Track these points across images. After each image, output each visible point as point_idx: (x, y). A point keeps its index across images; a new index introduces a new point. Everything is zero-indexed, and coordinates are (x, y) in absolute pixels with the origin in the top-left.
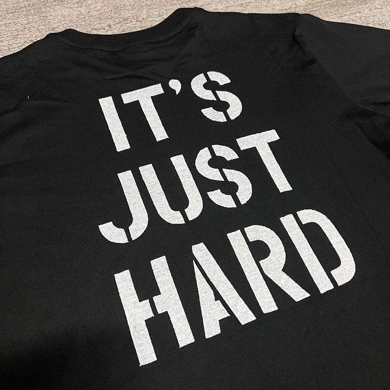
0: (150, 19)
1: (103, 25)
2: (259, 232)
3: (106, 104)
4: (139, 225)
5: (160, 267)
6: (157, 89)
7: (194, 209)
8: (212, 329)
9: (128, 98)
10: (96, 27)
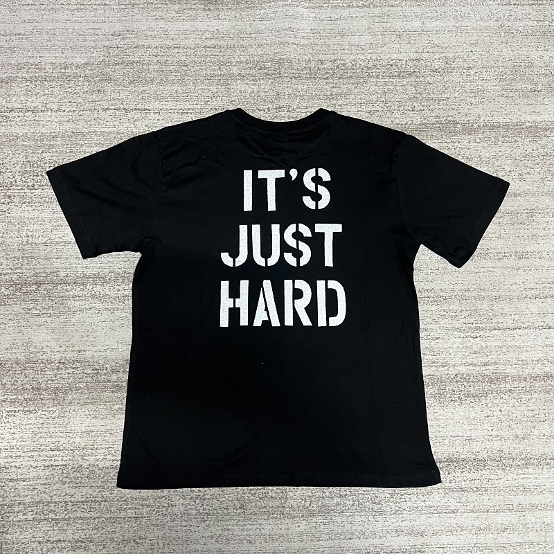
0: (298, 110)
1: (264, 107)
2: (302, 285)
3: (247, 175)
6: (281, 173)
7: (273, 261)
9: (262, 174)
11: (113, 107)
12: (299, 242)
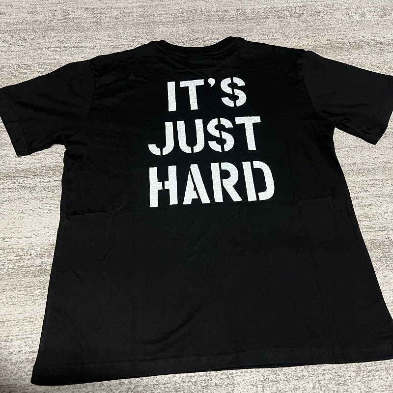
2: (227, 166)
3: (170, 85)
4: (168, 148)
5: (172, 170)
6: (201, 82)
7: (198, 148)
8: (187, 201)
9: (183, 84)
10: (178, 41)
11: (54, 46)
12: (222, 132)
